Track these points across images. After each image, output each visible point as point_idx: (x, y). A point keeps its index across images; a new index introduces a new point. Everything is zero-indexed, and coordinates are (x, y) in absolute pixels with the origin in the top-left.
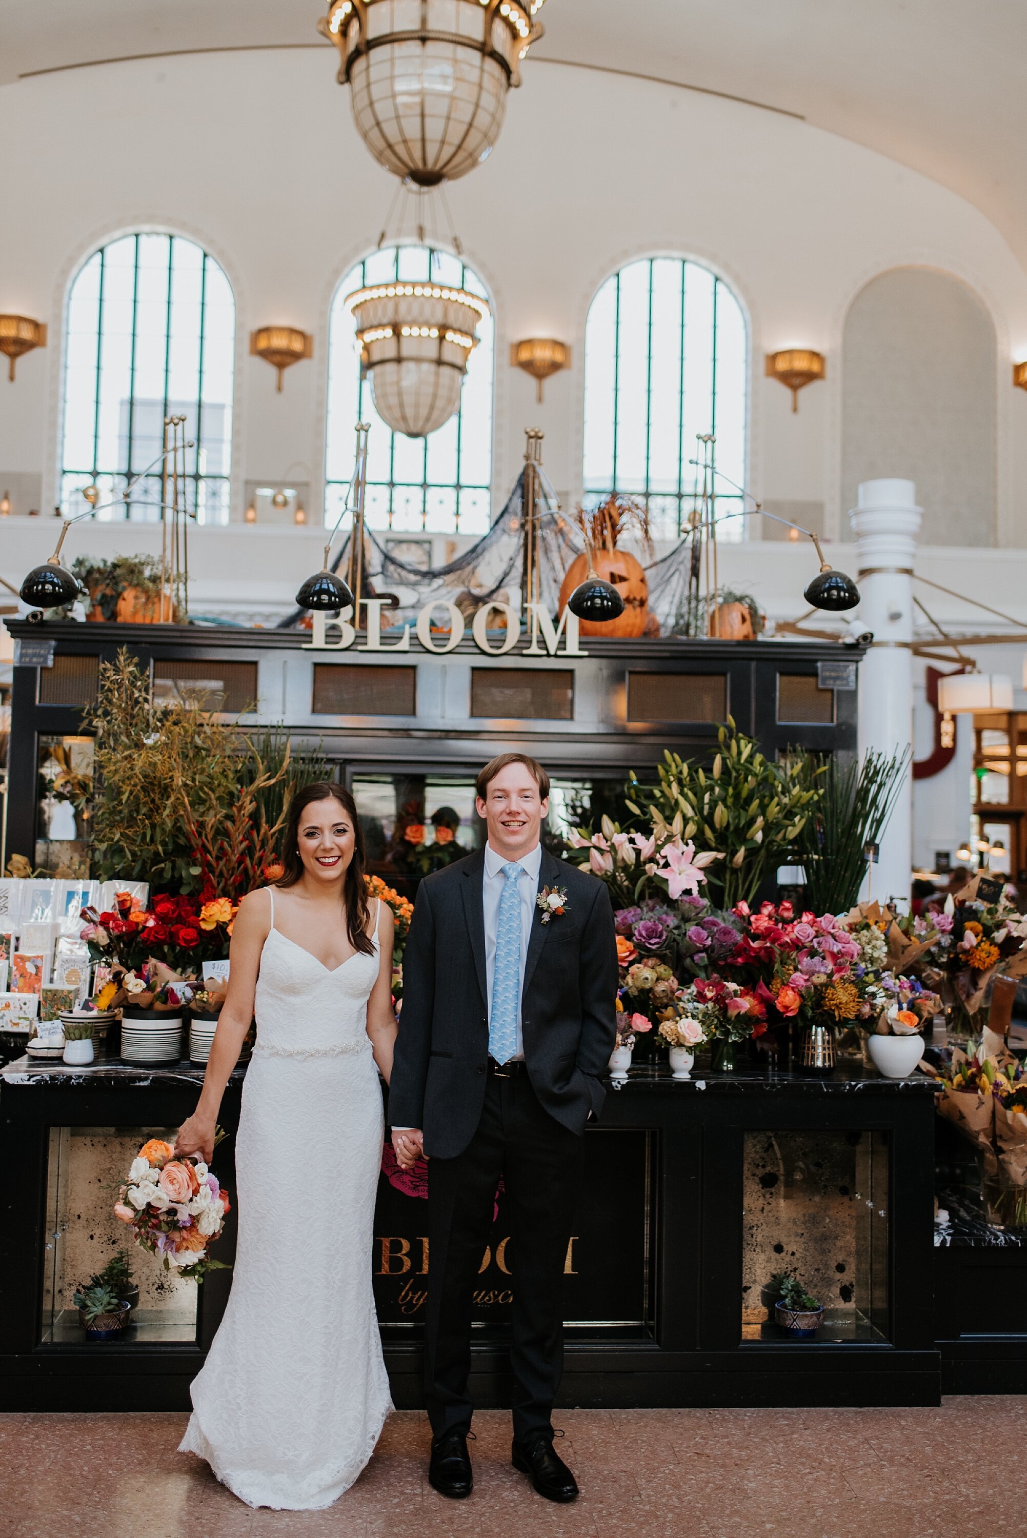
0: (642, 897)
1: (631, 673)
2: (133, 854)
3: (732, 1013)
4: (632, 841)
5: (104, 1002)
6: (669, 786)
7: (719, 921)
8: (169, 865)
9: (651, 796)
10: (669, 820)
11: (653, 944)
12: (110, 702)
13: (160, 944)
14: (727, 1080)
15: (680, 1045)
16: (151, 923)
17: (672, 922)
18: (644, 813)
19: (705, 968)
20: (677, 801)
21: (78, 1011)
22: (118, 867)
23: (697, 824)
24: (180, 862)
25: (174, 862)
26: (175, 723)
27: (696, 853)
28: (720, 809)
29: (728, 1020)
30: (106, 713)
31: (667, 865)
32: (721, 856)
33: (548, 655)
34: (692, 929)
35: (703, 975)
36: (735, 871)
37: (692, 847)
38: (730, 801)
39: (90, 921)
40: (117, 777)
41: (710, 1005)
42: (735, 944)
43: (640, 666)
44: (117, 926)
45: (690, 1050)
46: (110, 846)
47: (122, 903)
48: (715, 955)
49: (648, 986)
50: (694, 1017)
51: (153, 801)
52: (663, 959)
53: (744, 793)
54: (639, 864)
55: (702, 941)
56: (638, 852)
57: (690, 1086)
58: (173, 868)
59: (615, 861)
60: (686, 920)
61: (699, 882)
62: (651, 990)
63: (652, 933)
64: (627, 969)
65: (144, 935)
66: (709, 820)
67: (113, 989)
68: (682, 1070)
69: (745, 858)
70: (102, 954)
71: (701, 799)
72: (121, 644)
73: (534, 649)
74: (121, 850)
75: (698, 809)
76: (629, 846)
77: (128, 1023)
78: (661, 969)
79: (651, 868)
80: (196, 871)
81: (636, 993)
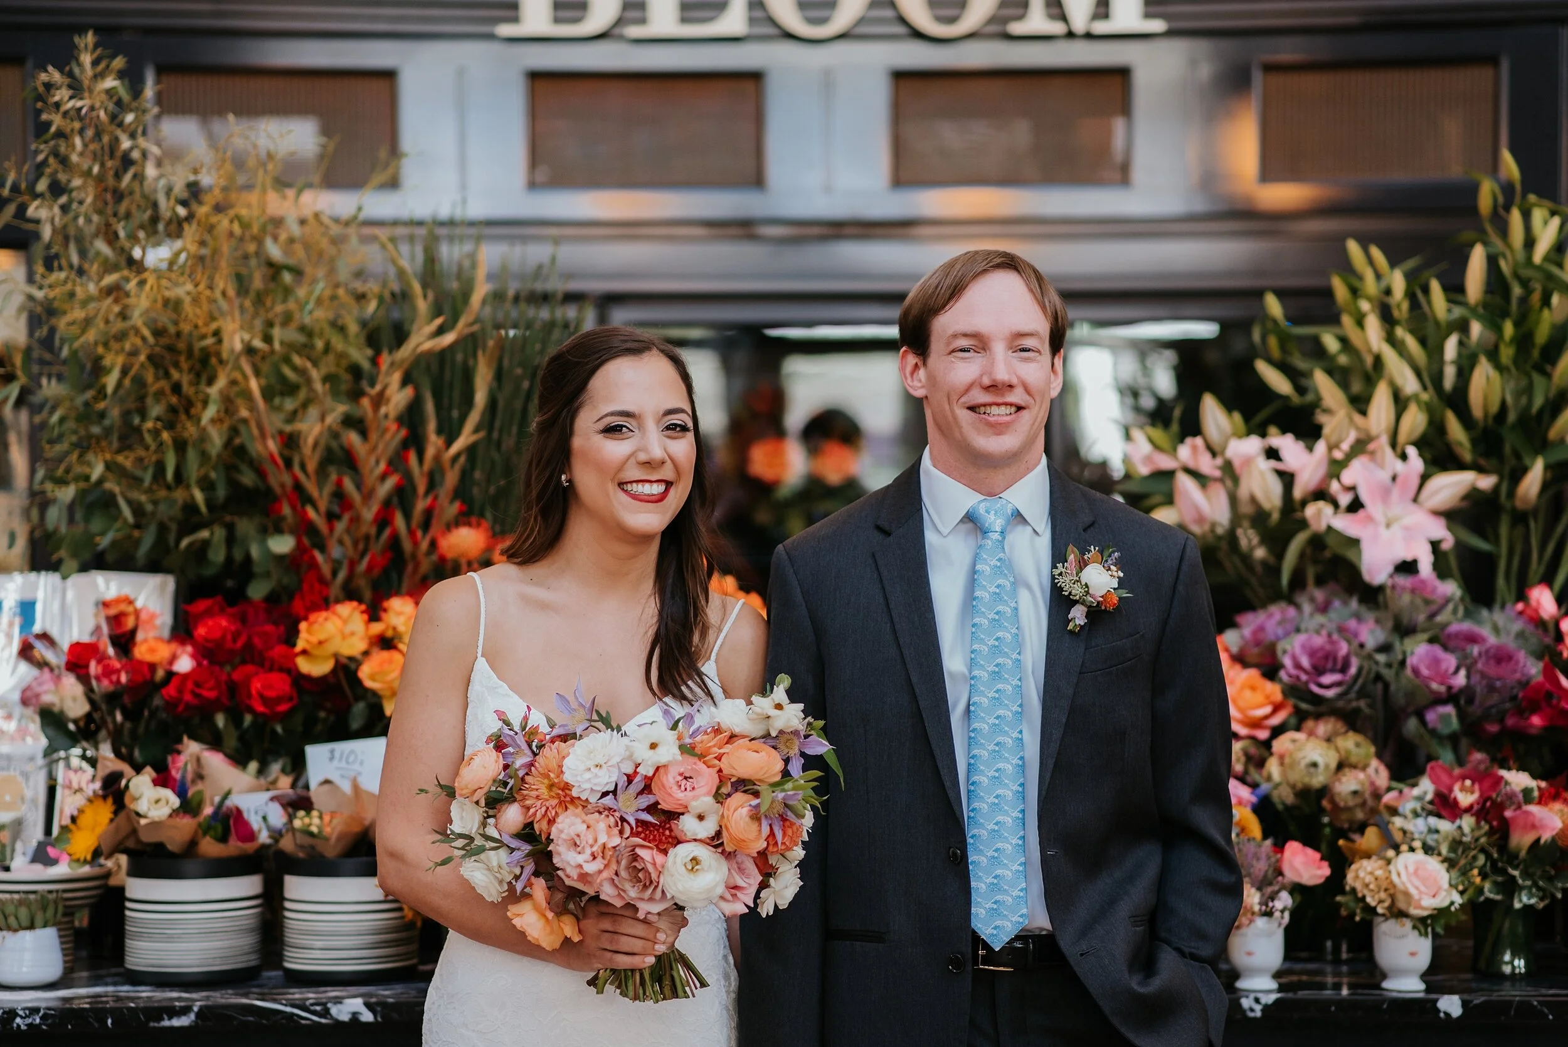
0: (1298, 582)
1: (1270, 68)
2: (138, 510)
3: (1521, 840)
4: (1272, 454)
5: (83, 842)
6: (1360, 322)
7: (1486, 631)
8: (219, 533)
9: (1318, 352)
10: (1360, 403)
11: (1329, 686)
12: (64, 161)
13: (206, 711)
14: (1513, 993)
15: (1397, 913)
16: (184, 664)
17: (1371, 634)
18: (1300, 390)
19: (1453, 740)
20: (1378, 360)
21: (21, 867)
22: (104, 542)
23: (1429, 408)
24: (245, 526)
25: (230, 528)
26: (219, 208)
27: (1424, 478)
28: (1483, 377)
29: (1512, 858)
30: (57, 189)
31: (1356, 506)
32: (1486, 482)
33: (1070, 35)
34: (1418, 651)
35: (1447, 756)
36: (1520, 518)
37: (1416, 463)
38: (1507, 354)
39: (42, 664)
40: (91, 336)
41: (1467, 822)
42: (1525, 684)
43: (1287, 51)
44: (108, 672)
45: (1422, 924)
46: (81, 495)
47: (116, 620)
48: (1475, 710)
49: (1318, 780)
50: (1428, 849)
51: (176, 388)
52: (1352, 721)
53: (1542, 334)
54: (1291, 507)
55: (1443, 678)
56: (1287, 478)
57: (1423, 1008)
58: (231, 540)
59: (1233, 500)
60: (1404, 630)
61: (1435, 545)
62: (1324, 791)
63: (1323, 662)
64: (1267, 745)
65: (171, 690)
66: (1457, 401)
67: (105, 811)
68: (1402, 972)
69: (1545, 486)
70: (74, 739)
71: (1435, 351)
72: (82, 30)
73: (1037, 21)
74: (107, 503)
75: (1431, 376)
76: (1265, 466)
77: (138, 888)
78: (1351, 743)
79: (1320, 516)
80: (283, 545)
81: (1290, 799)
